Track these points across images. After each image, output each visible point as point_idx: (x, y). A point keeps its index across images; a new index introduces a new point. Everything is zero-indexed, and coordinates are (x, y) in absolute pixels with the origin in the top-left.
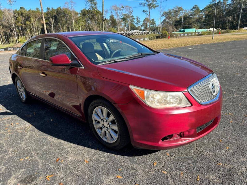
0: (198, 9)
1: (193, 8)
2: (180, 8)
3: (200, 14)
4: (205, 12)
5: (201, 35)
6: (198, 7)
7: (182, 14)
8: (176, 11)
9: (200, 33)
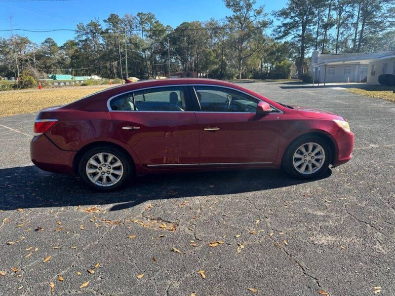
0: (54, 44)
1: (46, 42)
2: (24, 38)
3: (59, 52)
4: (67, 50)
5: (84, 85)
6: (54, 42)
7: (28, 50)
8: (18, 44)
9: (82, 82)
